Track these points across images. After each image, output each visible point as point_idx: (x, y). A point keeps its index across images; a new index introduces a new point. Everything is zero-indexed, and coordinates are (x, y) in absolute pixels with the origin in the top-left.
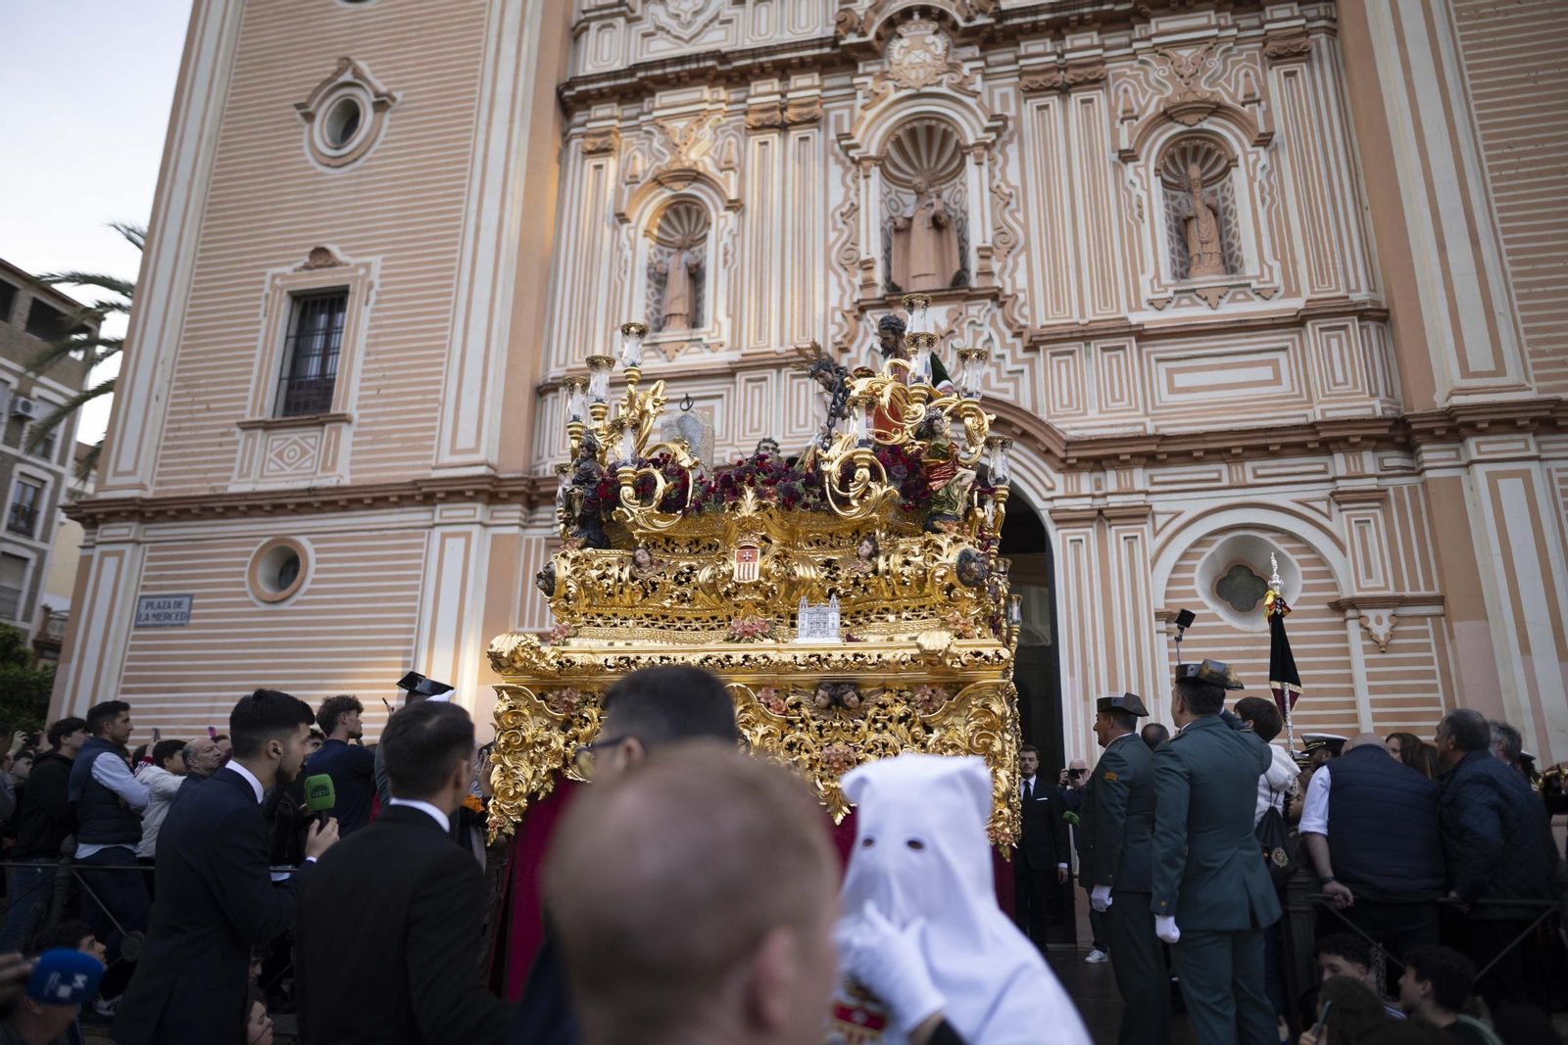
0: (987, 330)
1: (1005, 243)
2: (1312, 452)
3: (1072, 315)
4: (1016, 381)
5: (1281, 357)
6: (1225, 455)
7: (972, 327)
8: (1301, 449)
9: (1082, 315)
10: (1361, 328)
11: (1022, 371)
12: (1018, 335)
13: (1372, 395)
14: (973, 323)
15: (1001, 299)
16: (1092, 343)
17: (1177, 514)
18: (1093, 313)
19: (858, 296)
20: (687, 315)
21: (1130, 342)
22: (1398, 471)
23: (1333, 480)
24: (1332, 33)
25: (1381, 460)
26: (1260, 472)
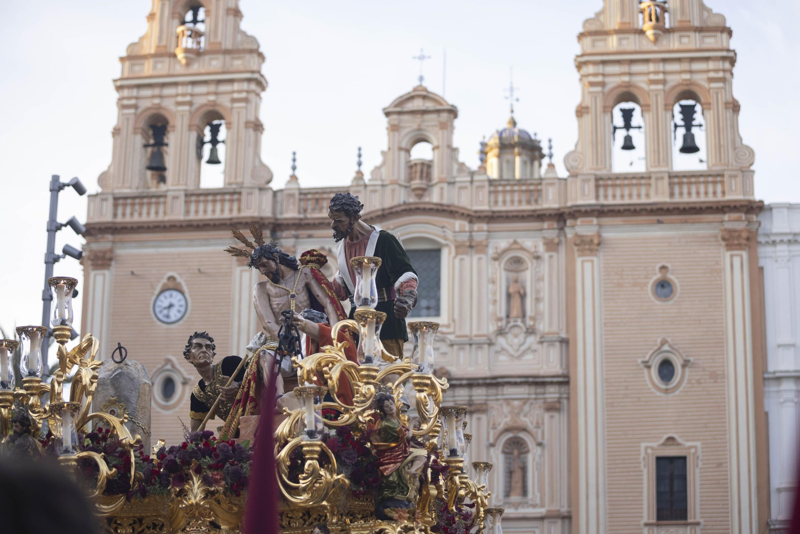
5: (536, 531)
10: (562, 522)
24: (568, 399)
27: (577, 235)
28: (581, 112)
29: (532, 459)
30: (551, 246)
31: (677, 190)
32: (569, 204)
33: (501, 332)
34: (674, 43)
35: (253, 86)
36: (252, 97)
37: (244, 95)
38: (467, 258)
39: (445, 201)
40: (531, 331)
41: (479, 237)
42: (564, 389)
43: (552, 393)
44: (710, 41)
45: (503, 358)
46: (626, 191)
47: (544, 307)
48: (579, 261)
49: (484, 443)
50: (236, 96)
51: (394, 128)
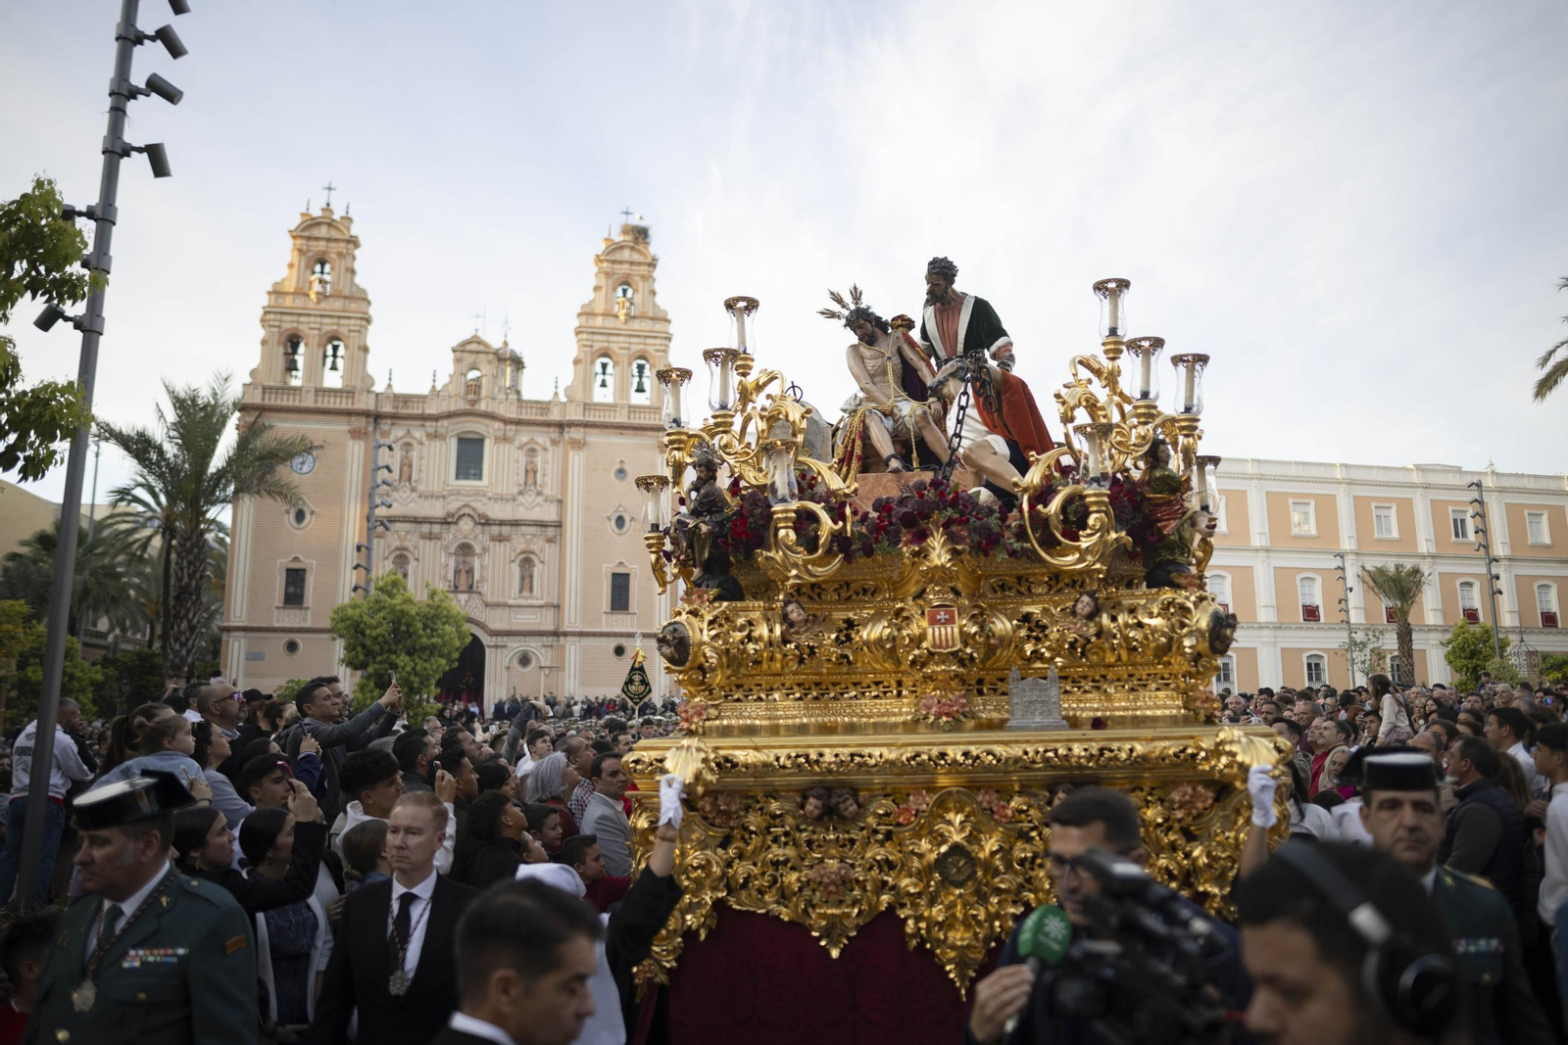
0: (476, 602)
1: (483, 579)
2: (541, 636)
3: (495, 600)
5: (538, 614)
6: (523, 635)
9: (498, 600)
10: (553, 610)
11: (482, 613)
12: (483, 604)
13: (552, 625)
14: (474, 600)
16: (499, 607)
17: (512, 647)
21: (507, 608)
22: (554, 642)
23: (544, 643)
24: (561, 536)
25: (551, 639)
26: (529, 639)
27: (571, 438)
28: (576, 362)
29: (536, 571)
30: (554, 442)
31: (632, 415)
32: (567, 418)
33: (521, 493)
34: (636, 325)
35: (364, 323)
36: (363, 329)
37: (357, 328)
38: (501, 446)
39: (489, 410)
40: (539, 494)
41: (510, 434)
42: (558, 529)
43: (551, 532)
44: (658, 327)
45: (521, 509)
46: (602, 413)
47: (548, 479)
48: (571, 453)
49: (507, 560)
50: (352, 328)
51: (458, 361)
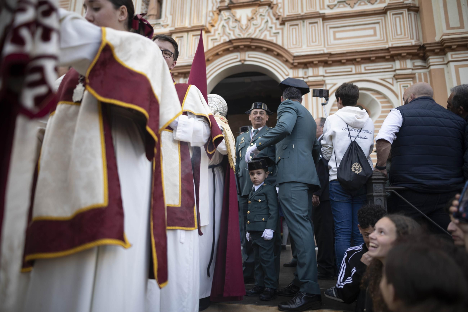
0: (266, 18)
2: (387, 60)
3: (299, 11)
4: (276, 36)
5: (377, 26)
6: (354, 62)
7: (261, 17)
8: (383, 59)
9: (302, 11)
10: (408, 14)
11: (278, 33)
12: (278, 19)
13: (411, 39)
14: (261, 15)
15: (272, 6)
16: (306, 21)
17: (335, 84)
18: (306, 10)
19: (219, 5)
20: (156, 15)
21: (320, 20)
22: (420, 67)
23: (395, 71)
25: (413, 63)
26: (367, 68)
